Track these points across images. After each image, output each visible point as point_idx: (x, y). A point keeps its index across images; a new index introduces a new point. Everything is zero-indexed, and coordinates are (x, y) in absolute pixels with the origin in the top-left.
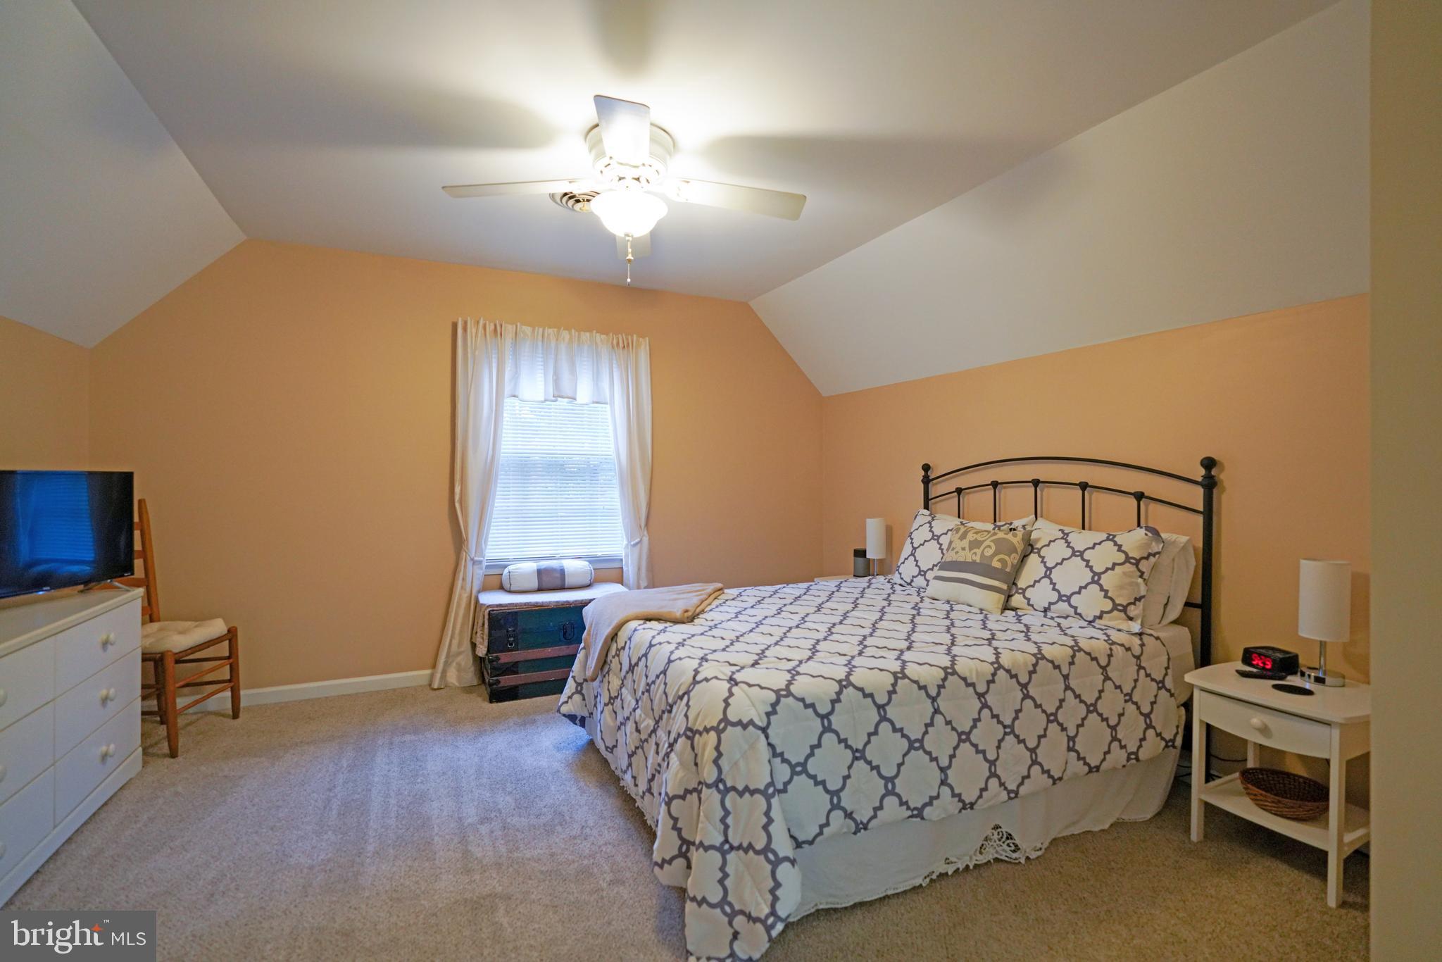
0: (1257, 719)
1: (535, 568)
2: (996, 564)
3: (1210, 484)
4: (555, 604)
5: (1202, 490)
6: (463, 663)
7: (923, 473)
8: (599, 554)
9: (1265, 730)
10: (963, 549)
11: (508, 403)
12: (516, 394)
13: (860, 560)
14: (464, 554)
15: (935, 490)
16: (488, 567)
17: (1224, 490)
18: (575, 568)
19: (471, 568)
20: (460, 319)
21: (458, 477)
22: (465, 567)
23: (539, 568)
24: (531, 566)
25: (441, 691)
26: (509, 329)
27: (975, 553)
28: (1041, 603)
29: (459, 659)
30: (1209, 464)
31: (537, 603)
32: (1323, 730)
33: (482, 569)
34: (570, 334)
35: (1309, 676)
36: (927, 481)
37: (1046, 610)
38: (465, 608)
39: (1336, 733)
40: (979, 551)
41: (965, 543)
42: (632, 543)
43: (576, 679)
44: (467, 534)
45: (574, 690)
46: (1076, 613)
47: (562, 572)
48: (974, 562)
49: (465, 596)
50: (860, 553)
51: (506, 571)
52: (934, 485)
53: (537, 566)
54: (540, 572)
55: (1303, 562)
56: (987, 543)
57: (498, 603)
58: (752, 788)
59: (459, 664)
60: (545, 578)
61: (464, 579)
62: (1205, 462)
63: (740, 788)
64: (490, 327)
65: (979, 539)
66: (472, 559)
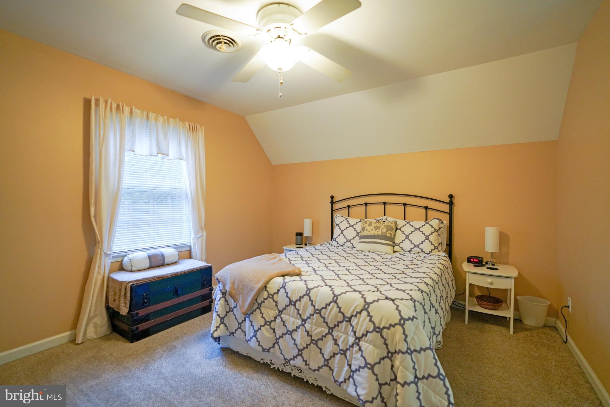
0: (489, 280)
1: (147, 255)
2: (388, 235)
3: (451, 204)
4: (170, 275)
5: (449, 206)
6: (99, 323)
7: (331, 199)
8: (178, 244)
9: (491, 284)
10: (372, 230)
11: (128, 156)
12: (134, 149)
13: (299, 237)
14: (99, 250)
15: (336, 206)
16: (113, 257)
17: (455, 206)
18: (169, 253)
19: (104, 259)
20: (93, 97)
21: (92, 201)
22: (100, 259)
23: (149, 255)
24: (142, 255)
25: (84, 344)
26: (127, 109)
27: (379, 231)
28: (407, 248)
29: (95, 320)
30: (451, 197)
31: (160, 276)
32: (509, 280)
33: (110, 259)
34: (164, 118)
35: (489, 264)
36: (332, 203)
37: (409, 251)
38: (100, 286)
39: (513, 280)
40: (380, 230)
41: (372, 227)
42: (198, 236)
43: (220, 316)
44: (101, 238)
45: (219, 323)
46: (422, 251)
47: (163, 256)
48: (379, 235)
49: (100, 278)
50: (299, 234)
51: (126, 259)
52: (334, 204)
53: (147, 254)
54: (150, 257)
55: (487, 228)
56: (382, 227)
57: (135, 279)
58: (424, 347)
59: (95, 324)
60: (153, 260)
61: (99, 267)
62: (450, 196)
63: (418, 349)
64: (114, 106)
65: (378, 225)
66: (106, 254)
